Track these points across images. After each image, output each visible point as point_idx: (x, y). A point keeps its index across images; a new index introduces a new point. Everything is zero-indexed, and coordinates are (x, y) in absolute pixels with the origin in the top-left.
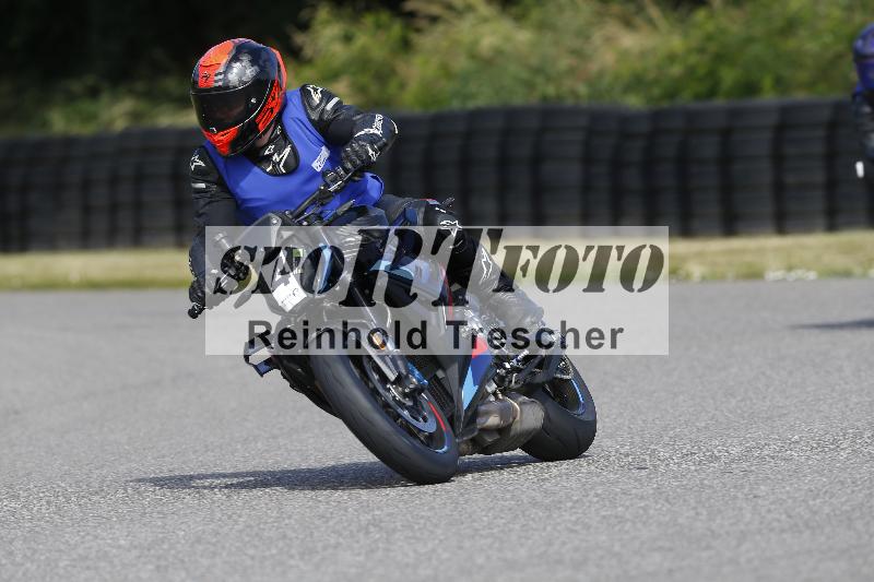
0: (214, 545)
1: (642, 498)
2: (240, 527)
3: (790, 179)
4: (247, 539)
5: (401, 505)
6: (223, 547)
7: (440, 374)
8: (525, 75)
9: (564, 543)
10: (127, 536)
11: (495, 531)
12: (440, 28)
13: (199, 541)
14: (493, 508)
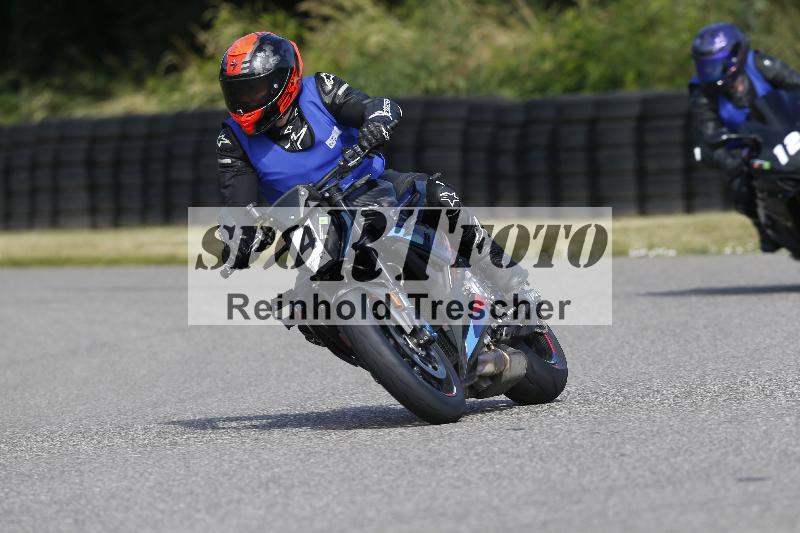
0: (128, 500)
1: (518, 457)
2: (151, 484)
3: (652, 165)
4: (157, 495)
5: (298, 463)
6: (136, 503)
7: (446, 327)
8: (409, 70)
9: (447, 498)
10: (48, 492)
11: (384, 486)
12: (331, 26)
13: (113, 496)
14: (382, 466)
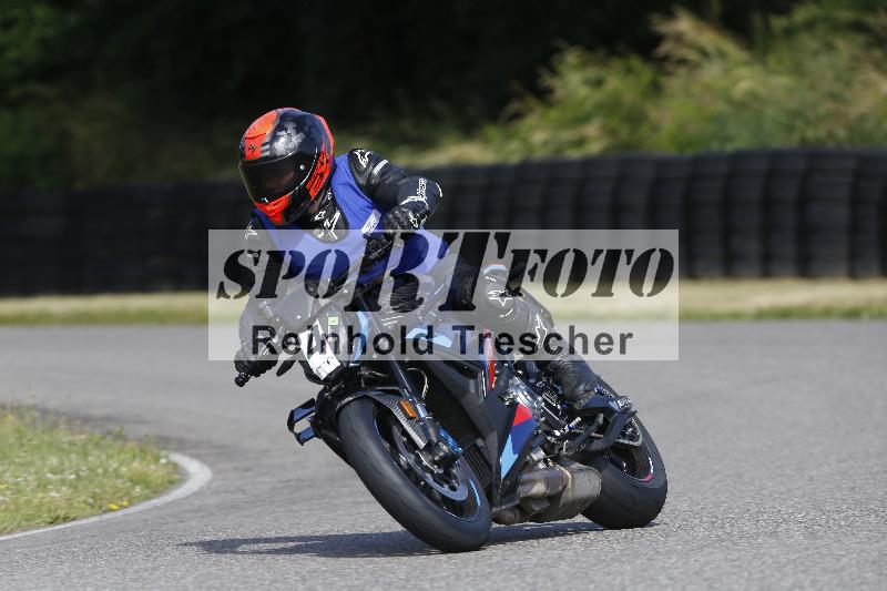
7: (480, 442)
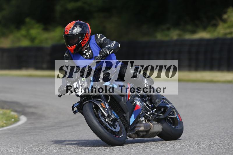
7: (125, 115)
